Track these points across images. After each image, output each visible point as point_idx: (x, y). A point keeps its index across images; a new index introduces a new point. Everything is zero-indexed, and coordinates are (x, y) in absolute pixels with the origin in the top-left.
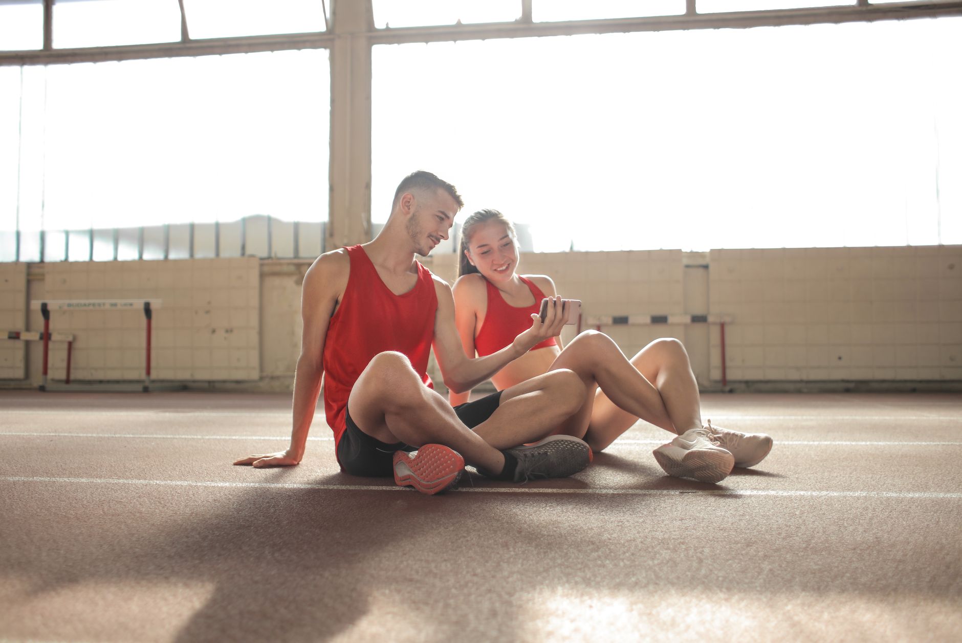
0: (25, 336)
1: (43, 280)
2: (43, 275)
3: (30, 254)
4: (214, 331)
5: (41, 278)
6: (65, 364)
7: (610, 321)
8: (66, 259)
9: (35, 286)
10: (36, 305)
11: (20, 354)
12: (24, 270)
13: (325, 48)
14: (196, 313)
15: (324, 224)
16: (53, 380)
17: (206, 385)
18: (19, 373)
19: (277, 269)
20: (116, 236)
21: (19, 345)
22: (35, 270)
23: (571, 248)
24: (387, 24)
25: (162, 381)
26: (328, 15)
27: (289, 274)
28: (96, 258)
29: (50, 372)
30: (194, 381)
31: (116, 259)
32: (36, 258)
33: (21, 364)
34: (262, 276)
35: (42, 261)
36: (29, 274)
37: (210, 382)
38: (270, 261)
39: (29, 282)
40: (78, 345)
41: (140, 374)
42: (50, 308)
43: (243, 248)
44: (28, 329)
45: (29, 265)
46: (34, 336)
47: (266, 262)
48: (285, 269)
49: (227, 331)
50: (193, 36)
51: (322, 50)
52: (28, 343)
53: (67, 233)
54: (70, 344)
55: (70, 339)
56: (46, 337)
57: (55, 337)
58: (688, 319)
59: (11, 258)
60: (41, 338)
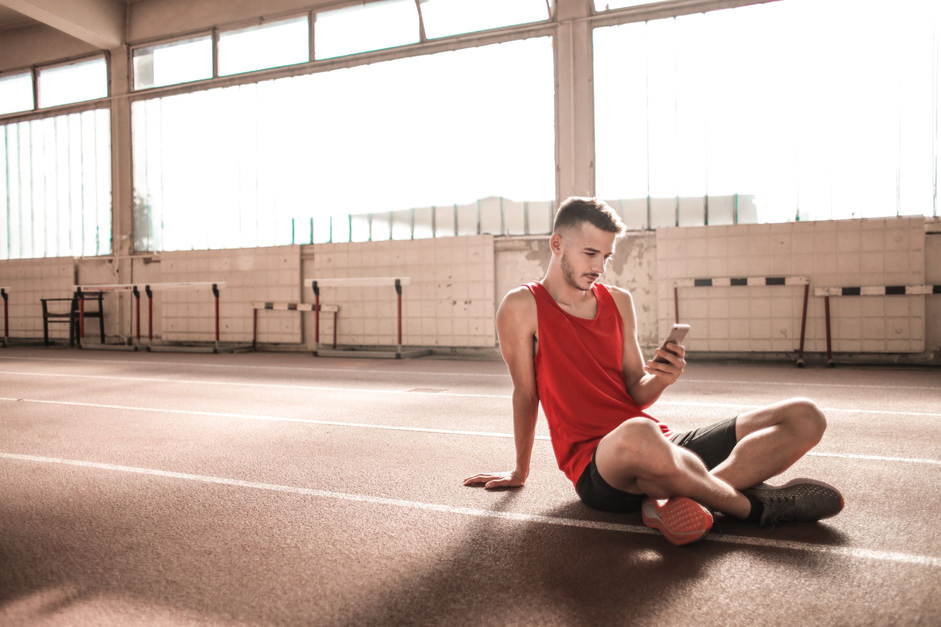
0: (301, 307)
1: (313, 259)
2: (313, 255)
3: (303, 238)
4: (455, 303)
5: (312, 256)
6: (332, 331)
7: (839, 292)
8: (331, 242)
9: (307, 264)
10: (308, 283)
11: (297, 322)
12: (298, 250)
13: (549, 35)
14: (439, 286)
15: (552, 202)
16: (323, 344)
17: (449, 350)
18: (297, 339)
19: (510, 245)
20: (392, 218)
21: (297, 314)
22: (307, 251)
23: (797, 219)
24: (607, 6)
25: (412, 347)
26: (550, 5)
27: (520, 250)
28: (355, 240)
29: (321, 338)
30: (439, 347)
31: (370, 239)
32: (307, 241)
33: (298, 330)
34: (496, 251)
35: (312, 243)
36: (302, 254)
37: (452, 348)
38: (503, 238)
39: (302, 262)
40: (342, 314)
41: (392, 340)
42: (319, 285)
43: (479, 226)
44: (303, 302)
45: (302, 247)
46: (307, 308)
47: (500, 239)
48: (517, 244)
49: (466, 303)
50: (429, 36)
51: (546, 37)
52: (303, 313)
53: (350, 217)
54: (336, 314)
55: (336, 310)
56: (317, 308)
57: (324, 308)
58: (929, 290)
59: (287, 241)
60: (313, 309)
